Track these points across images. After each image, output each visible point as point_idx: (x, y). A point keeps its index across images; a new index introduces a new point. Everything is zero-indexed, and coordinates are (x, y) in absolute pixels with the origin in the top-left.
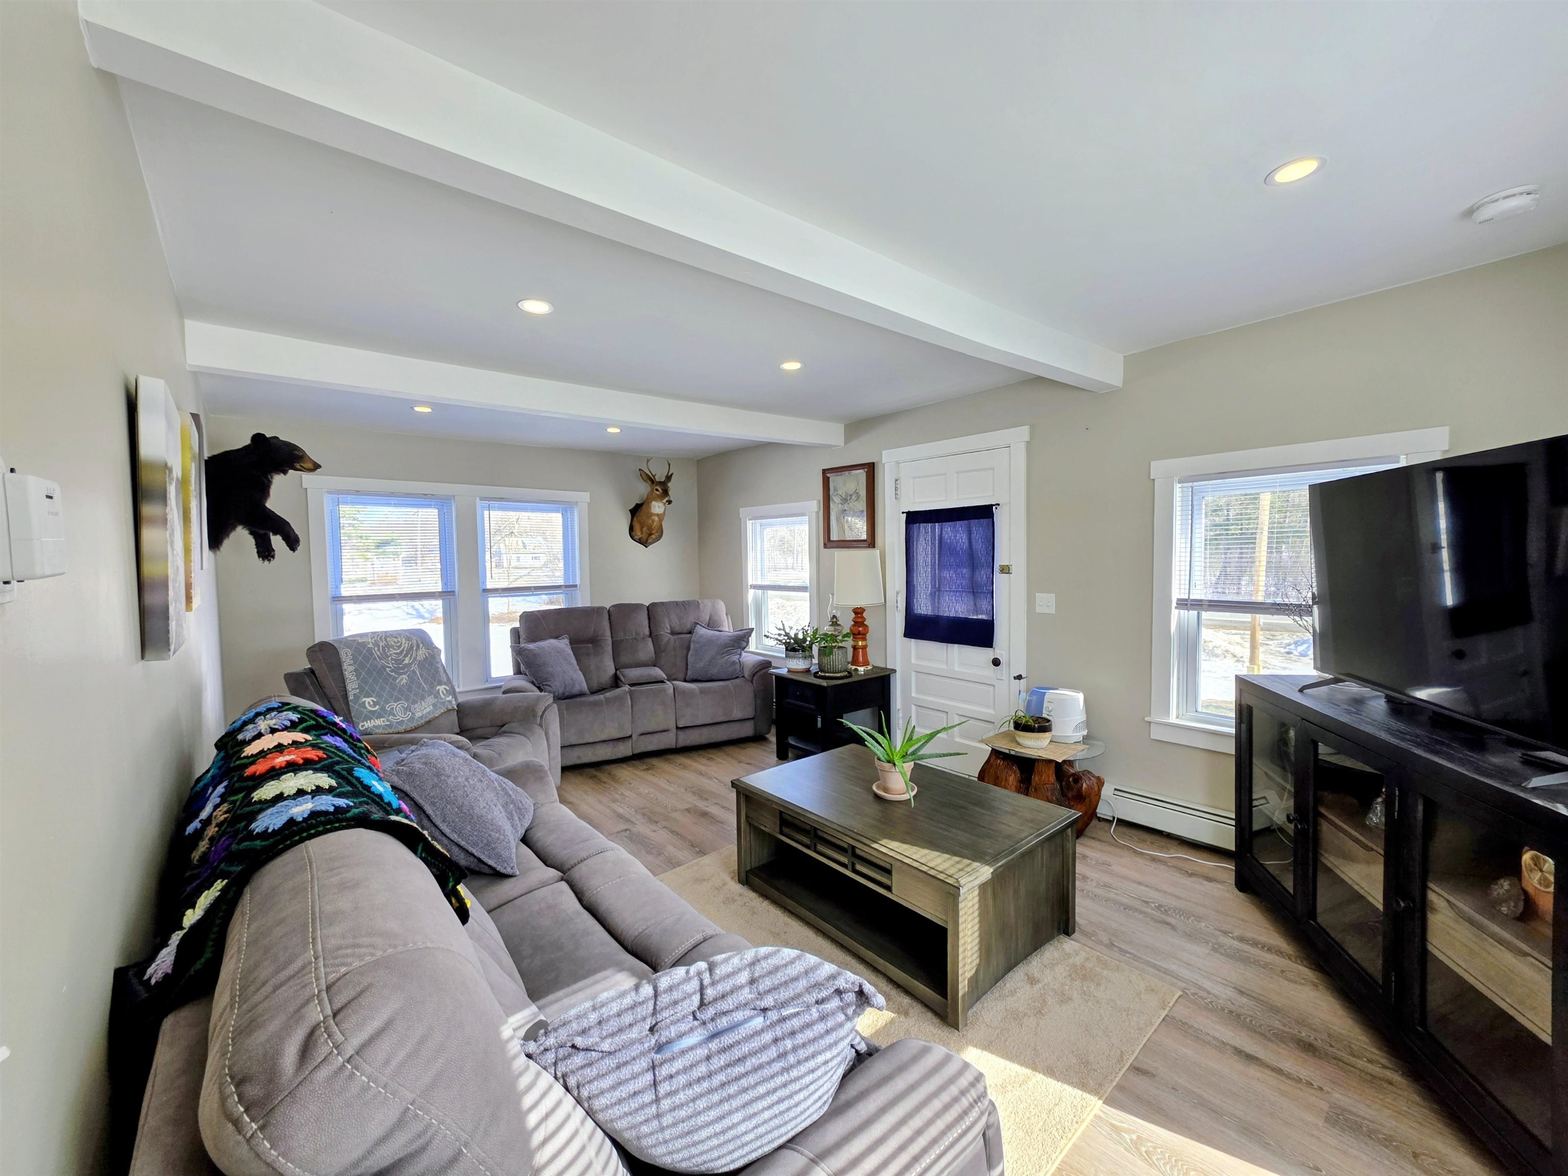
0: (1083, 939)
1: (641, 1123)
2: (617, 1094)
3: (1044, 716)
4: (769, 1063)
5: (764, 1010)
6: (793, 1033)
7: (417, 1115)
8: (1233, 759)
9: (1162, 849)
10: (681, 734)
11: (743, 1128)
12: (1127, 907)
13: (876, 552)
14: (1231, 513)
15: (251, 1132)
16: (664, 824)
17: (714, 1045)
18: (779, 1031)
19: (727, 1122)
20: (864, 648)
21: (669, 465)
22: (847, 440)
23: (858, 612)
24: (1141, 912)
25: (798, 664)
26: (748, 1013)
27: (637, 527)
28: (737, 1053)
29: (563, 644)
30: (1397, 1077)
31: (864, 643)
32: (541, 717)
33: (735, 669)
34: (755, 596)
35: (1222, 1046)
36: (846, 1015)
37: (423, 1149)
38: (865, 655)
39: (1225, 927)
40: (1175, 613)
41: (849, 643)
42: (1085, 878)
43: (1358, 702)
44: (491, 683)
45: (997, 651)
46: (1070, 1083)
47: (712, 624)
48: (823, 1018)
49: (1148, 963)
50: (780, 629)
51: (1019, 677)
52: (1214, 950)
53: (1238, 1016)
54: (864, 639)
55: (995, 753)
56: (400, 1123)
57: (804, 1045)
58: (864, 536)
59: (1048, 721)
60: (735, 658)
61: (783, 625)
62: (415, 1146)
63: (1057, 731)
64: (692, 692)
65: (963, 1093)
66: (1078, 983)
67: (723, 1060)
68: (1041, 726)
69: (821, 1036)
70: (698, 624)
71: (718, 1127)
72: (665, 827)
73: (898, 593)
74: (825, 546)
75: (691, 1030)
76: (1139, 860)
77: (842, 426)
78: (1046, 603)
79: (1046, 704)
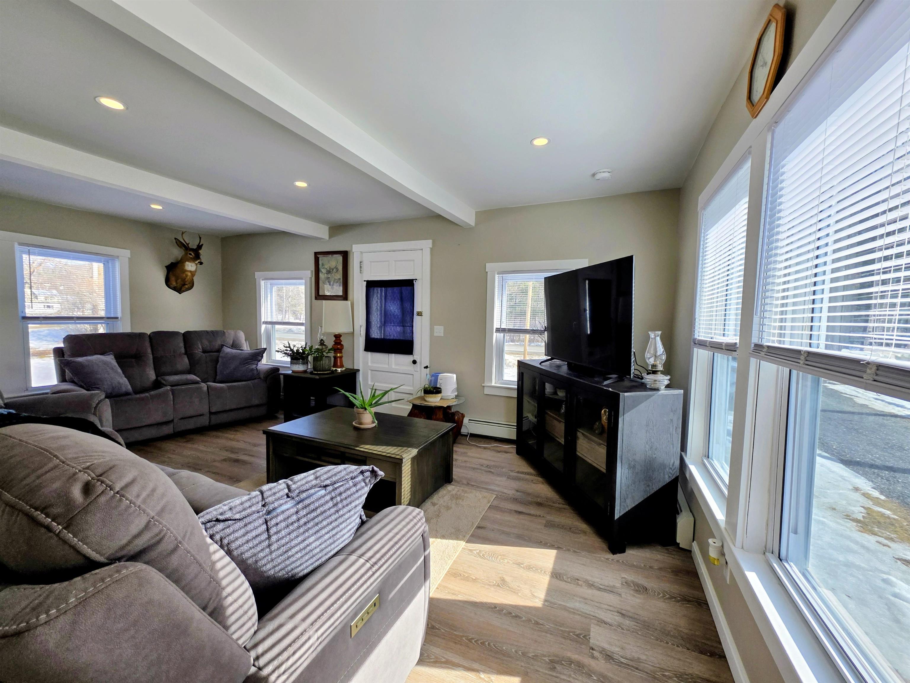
0: (456, 484)
1: (259, 552)
2: (246, 538)
3: (438, 386)
4: (329, 509)
5: (325, 486)
6: (340, 494)
7: (155, 524)
8: (516, 400)
9: (488, 444)
10: (213, 417)
11: (314, 545)
12: (474, 469)
13: (349, 303)
14: (517, 300)
15: (59, 530)
16: (207, 469)
17: (300, 506)
18: (333, 494)
19: (307, 542)
20: (341, 357)
21: (200, 238)
22: (331, 236)
23: (338, 337)
24: (480, 469)
25: (300, 368)
26: (317, 489)
27: (173, 279)
28: (312, 507)
29: (110, 359)
30: (567, 507)
31: (341, 355)
32: (95, 408)
33: (253, 374)
34: (266, 327)
35: (510, 511)
36: (365, 483)
37: (159, 542)
38: (341, 362)
39: (512, 469)
40: (495, 334)
41: (332, 355)
42: (456, 460)
43: (559, 367)
44: (31, 391)
45: (415, 356)
46: (452, 539)
47: (235, 345)
48: (355, 485)
49: (483, 488)
50: (286, 347)
51: (426, 367)
52: (508, 478)
53: (516, 499)
54: (341, 352)
55: (415, 406)
56: (147, 527)
57: (346, 498)
58: (341, 293)
59: (440, 388)
60: (254, 366)
61: (289, 344)
62: (154, 541)
63: (444, 394)
64: (222, 388)
65: (414, 517)
66: (454, 501)
67: (304, 512)
68: (437, 391)
69: (354, 493)
70: (224, 345)
71: (302, 546)
72: (208, 471)
73: (361, 326)
74: (316, 299)
75: (286, 502)
76: (479, 449)
77: (327, 228)
78: (439, 331)
79: (439, 381)
